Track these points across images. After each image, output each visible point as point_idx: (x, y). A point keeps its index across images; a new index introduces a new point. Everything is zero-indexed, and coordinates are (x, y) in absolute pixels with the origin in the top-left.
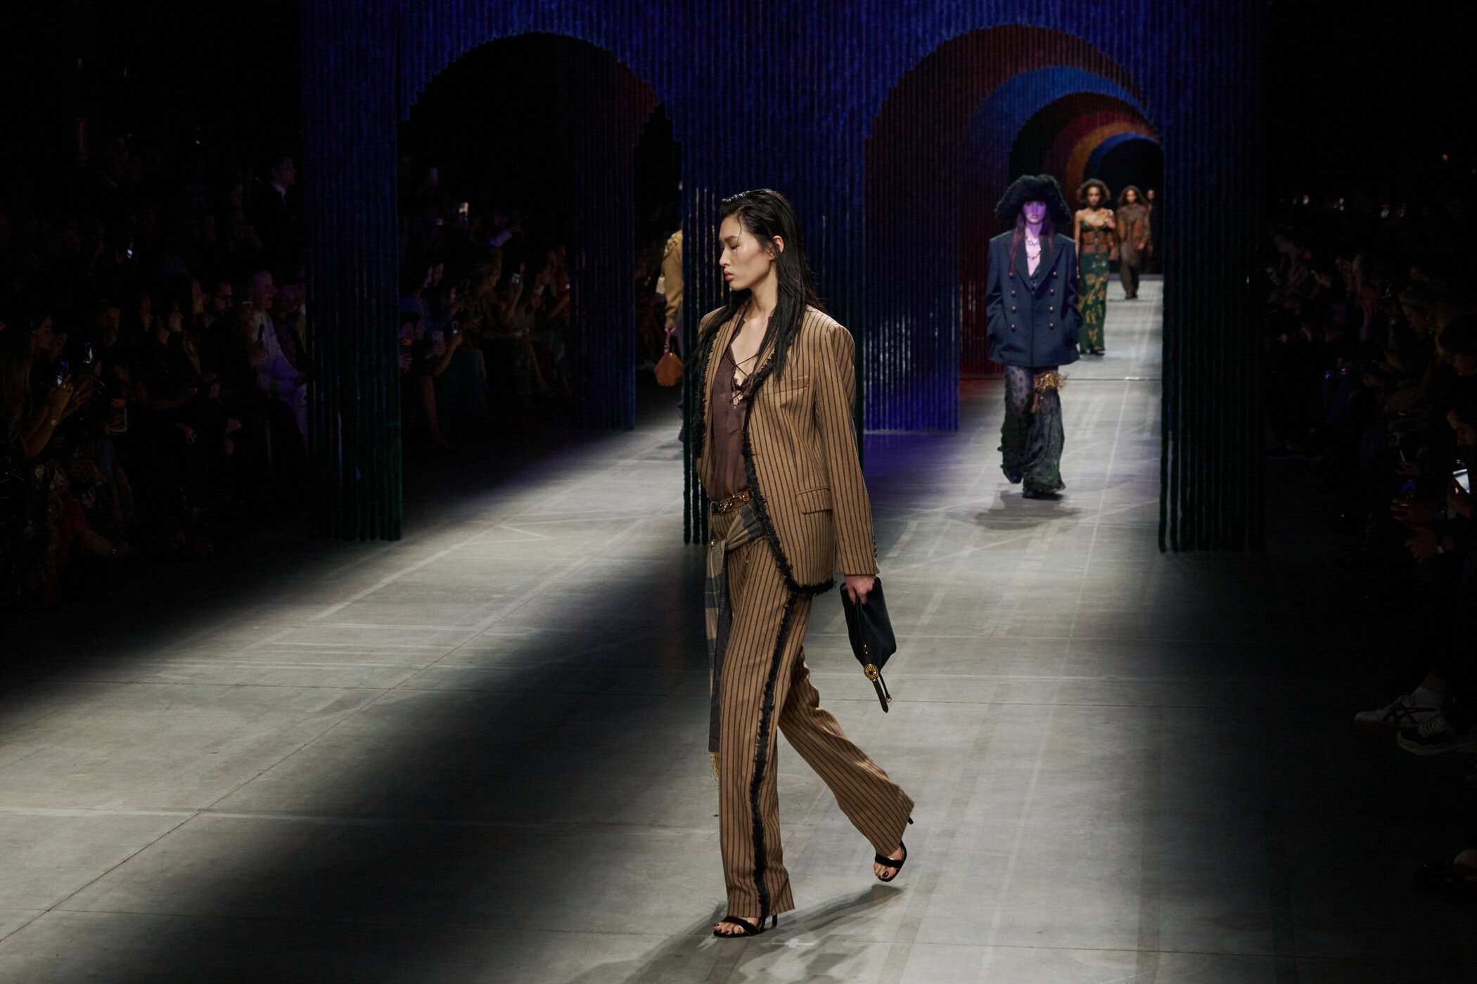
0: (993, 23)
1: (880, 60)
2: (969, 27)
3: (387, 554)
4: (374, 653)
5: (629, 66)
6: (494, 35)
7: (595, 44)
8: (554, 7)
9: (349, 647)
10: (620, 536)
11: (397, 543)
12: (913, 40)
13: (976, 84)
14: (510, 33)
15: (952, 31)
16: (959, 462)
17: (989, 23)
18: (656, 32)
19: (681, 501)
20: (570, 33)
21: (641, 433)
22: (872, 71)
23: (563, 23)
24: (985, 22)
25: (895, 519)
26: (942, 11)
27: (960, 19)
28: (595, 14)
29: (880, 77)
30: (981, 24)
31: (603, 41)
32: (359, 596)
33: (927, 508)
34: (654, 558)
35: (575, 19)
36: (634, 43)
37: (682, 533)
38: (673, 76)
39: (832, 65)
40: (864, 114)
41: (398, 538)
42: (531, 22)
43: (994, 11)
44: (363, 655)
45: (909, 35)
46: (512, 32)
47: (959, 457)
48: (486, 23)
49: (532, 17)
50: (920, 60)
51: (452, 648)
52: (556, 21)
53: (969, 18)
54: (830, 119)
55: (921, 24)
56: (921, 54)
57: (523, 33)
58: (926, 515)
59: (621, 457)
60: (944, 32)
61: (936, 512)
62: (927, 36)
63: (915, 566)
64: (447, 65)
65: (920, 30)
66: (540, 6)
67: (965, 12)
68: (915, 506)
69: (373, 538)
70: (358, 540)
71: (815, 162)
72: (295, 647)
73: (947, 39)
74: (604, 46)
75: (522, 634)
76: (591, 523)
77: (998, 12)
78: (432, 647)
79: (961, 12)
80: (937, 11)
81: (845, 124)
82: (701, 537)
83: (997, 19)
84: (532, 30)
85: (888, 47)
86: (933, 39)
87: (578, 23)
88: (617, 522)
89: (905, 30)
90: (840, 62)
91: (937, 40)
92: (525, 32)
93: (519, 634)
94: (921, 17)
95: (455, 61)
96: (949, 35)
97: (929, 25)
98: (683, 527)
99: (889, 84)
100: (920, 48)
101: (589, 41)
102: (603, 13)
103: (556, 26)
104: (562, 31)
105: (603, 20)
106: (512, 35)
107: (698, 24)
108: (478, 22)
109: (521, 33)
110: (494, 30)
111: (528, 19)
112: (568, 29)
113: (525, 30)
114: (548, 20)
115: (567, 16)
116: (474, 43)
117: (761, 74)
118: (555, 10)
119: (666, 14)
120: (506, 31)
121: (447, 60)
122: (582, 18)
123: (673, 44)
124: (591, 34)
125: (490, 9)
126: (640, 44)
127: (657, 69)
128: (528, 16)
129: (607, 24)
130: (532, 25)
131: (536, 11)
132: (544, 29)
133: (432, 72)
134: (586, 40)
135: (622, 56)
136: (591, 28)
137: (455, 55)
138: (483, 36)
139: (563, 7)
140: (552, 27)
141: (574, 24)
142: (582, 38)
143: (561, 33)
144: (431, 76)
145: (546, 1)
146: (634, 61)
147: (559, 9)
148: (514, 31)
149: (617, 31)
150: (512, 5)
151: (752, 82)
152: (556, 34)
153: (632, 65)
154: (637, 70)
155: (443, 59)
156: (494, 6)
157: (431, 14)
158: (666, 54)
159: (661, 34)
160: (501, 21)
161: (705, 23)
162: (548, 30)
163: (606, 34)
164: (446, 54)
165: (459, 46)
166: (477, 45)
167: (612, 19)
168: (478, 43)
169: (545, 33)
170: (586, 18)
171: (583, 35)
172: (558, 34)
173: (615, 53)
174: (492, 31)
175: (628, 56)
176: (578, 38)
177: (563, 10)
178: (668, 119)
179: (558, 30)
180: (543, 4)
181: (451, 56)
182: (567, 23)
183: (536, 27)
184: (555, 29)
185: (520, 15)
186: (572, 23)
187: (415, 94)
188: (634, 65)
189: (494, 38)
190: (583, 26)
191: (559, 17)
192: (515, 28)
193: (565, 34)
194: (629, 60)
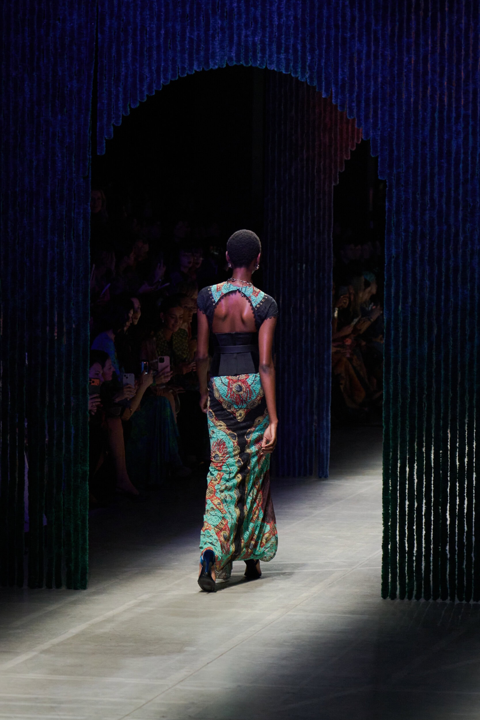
3: (73, 604)
5: (333, 101)
6: (195, 68)
7: (299, 78)
8: (257, 39)
10: (316, 589)
11: (85, 591)
14: (211, 67)
18: (363, 66)
19: (380, 552)
20: (274, 67)
23: (267, 56)
28: (299, 47)
31: (307, 76)
34: (352, 612)
35: (278, 53)
36: (340, 77)
37: (380, 586)
38: (379, 112)
41: (84, 587)
42: (233, 55)
46: (213, 66)
48: (186, 55)
49: (234, 48)
52: (259, 55)
57: (225, 66)
64: (146, 99)
66: (243, 37)
69: (59, 586)
70: (44, 587)
74: (308, 81)
82: (398, 592)
84: (235, 63)
87: (283, 56)
92: (227, 64)
95: (154, 94)
98: (381, 581)
101: (293, 75)
102: (308, 46)
103: (259, 59)
104: (265, 64)
105: (308, 54)
106: (214, 68)
107: (406, 59)
108: (179, 55)
109: (223, 65)
110: (195, 63)
111: (230, 51)
112: (271, 63)
113: (227, 63)
114: (251, 54)
115: (270, 50)
116: (174, 75)
117: (470, 112)
118: (259, 42)
119: (373, 49)
120: (207, 63)
121: (146, 93)
122: (287, 51)
123: (380, 80)
124: (295, 68)
125: (191, 40)
126: (346, 79)
127: (363, 105)
128: (231, 48)
129: (313, 58)
130: (234, 58)
131: (239, 44)
132: (247, 62)
133: (130, 105)
134: (290, 74)
135: (327, 91)
136: (296, 62)
137: (155, 88)
138: (183, 69)
139: (267, 40)
140: (255, 60)
141: (278, 57)
142: (286, 72)
143: (264, 67)
144: (129, 109)
145: (249, 33)
146: (340, 97)
147: (262, 42)
148: (215, 64)
149: (323, 64)
150: (214, 38)
151: (461, 120)
152: (259, 67)
153: (337, 101)
154: (343, 106)
155: (142, 92)
156: (195, 38)
157: (130, 45)
158: (372, 89)
159: (368, 68)
160: (202, 53)
161: (413, 59)
162: (251, 63)
163: (311, 68)
164: (145, 87)
165: (159, 79)
166: (177, 78)
167: (317, 52)
168: (179, 76)
169: (248, 66)
170: (291, 51)
171: (287, 69)
172: (261, 68)
173: (320, 88)
174: (193, 65)
175: (333, 91)
176: (282, 72)
177: (267, 43)
178: (373, 156)
179: (262, 63)
180: (247, 36)
181: (150, 88)
182: (270, 56)
183: (238, 60)
184: (258, 62)
185: (222, 48)
186: (276, 55)
187: (112, 127)
188: (339, 101)
189: (195, 71)
190: (287, 60)
191: (263, 50)
192: (217, 61)
193: (269, 68)
194: (334, 95)
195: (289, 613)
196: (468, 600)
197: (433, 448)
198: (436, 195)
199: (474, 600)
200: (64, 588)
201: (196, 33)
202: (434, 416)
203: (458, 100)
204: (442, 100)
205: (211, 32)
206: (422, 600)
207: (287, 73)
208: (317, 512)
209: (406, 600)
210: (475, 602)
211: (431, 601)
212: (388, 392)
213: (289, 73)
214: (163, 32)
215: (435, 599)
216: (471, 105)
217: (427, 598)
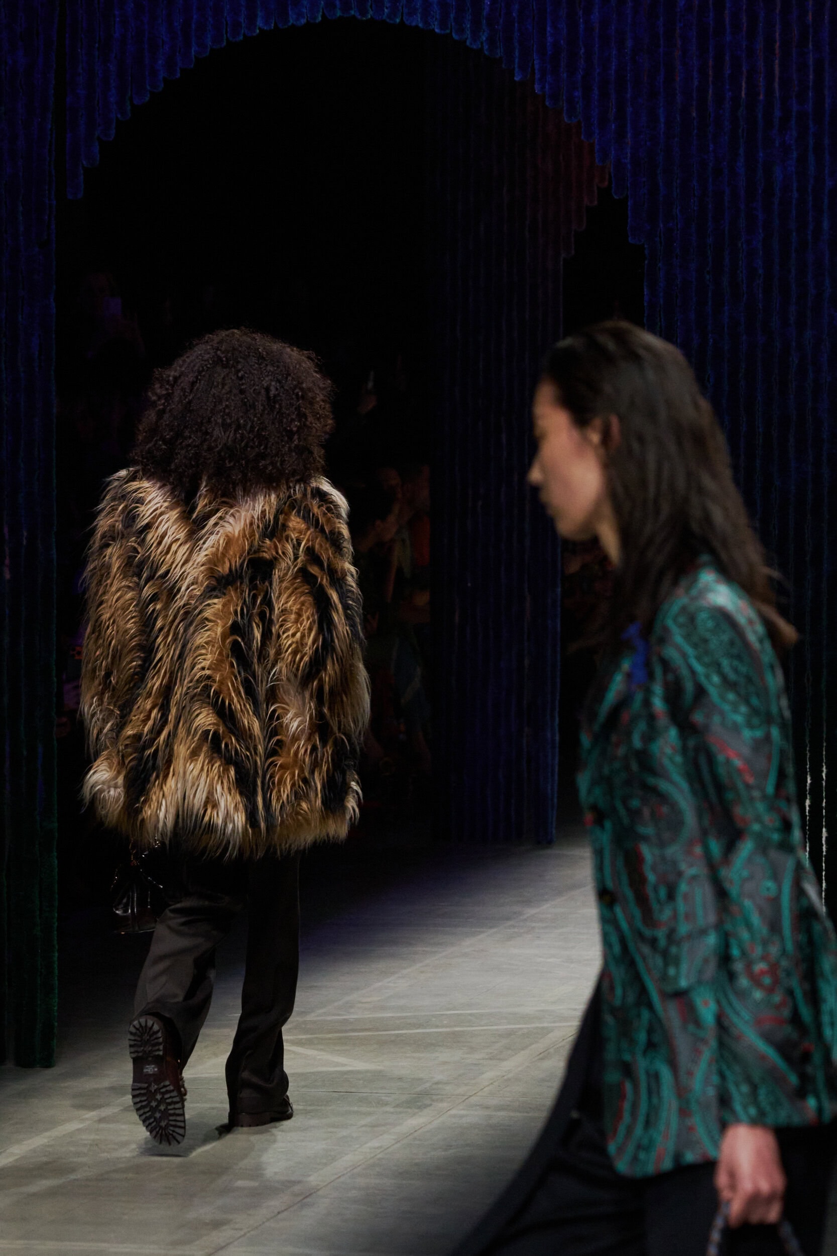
5: (537, 87)
6: (260, 23)
7: (468, 43)
10: (511, 1064)
18: (595, 18)
20: (417, 21)
23: (403, 2)
31: (484, 37)
36: (550, 40)
38: (629, 110)
41: (49, 1062)
46: (296, 19)
57: (319, 19)
64: (162, 85)
74: (486, 47)
84: (339, 13)
92: (323, 16)
95: (179, 75)
101: (455, 36)
103: (388, 5)
104: (400, 15)
106: (297, 24)
109: (315, 18)
110: (260, 14)
112: (412, 12)
113: (323, 12)
116: (217, 39)
117: (810, 107)
120: (284, 15)
121: (162, 74)
123: (629, 43)
124: (459, 21)
126: (562, 43)
127: (596, 95)
132: (363, 12)
133: (131, 100)
134: (450, 34)
135: (524, 67)
136: (461, 10)
137: (180, 64)
138: (237, 25)
140: (380, 7)
142: (441, 29)
143: (398, 20)
144: (129, 108)
146: (549, 78)
148: (300, 15)
149: (515, 14)
151: (793, 123)
152: (388, 20)
153: (543, 87)
154: (555, 97)
155: (154, 73)
158: (614, 63)
159: (605, 22)
162: (371, 12)
163: (492, 22)
164: (161, 62)
165: (188, 45)
166: (225, 43)
168: (227, 39)
169: (365, 19)
171: (443, 24)
172: (391, 22)
173: (511, 62)
174: (256, 17)
175: (536, 67)
176: (433, 30)
178: (616, 197)
179: (393, 13)
181: (170, 64)
183: (346, 7)
184: (386, 11)
187: (97, 143)
188: (548, 86)
189: (260, 29)
190: (444, 6)
192: (304, 10)
193: (407, 23)
194: (537, 76)
195: (453, 1112)
198: (743, 277)
203: (785, 82)
204: (752, 83)
207: (443, 32)
213: (448, 31)
216: (811, 96)
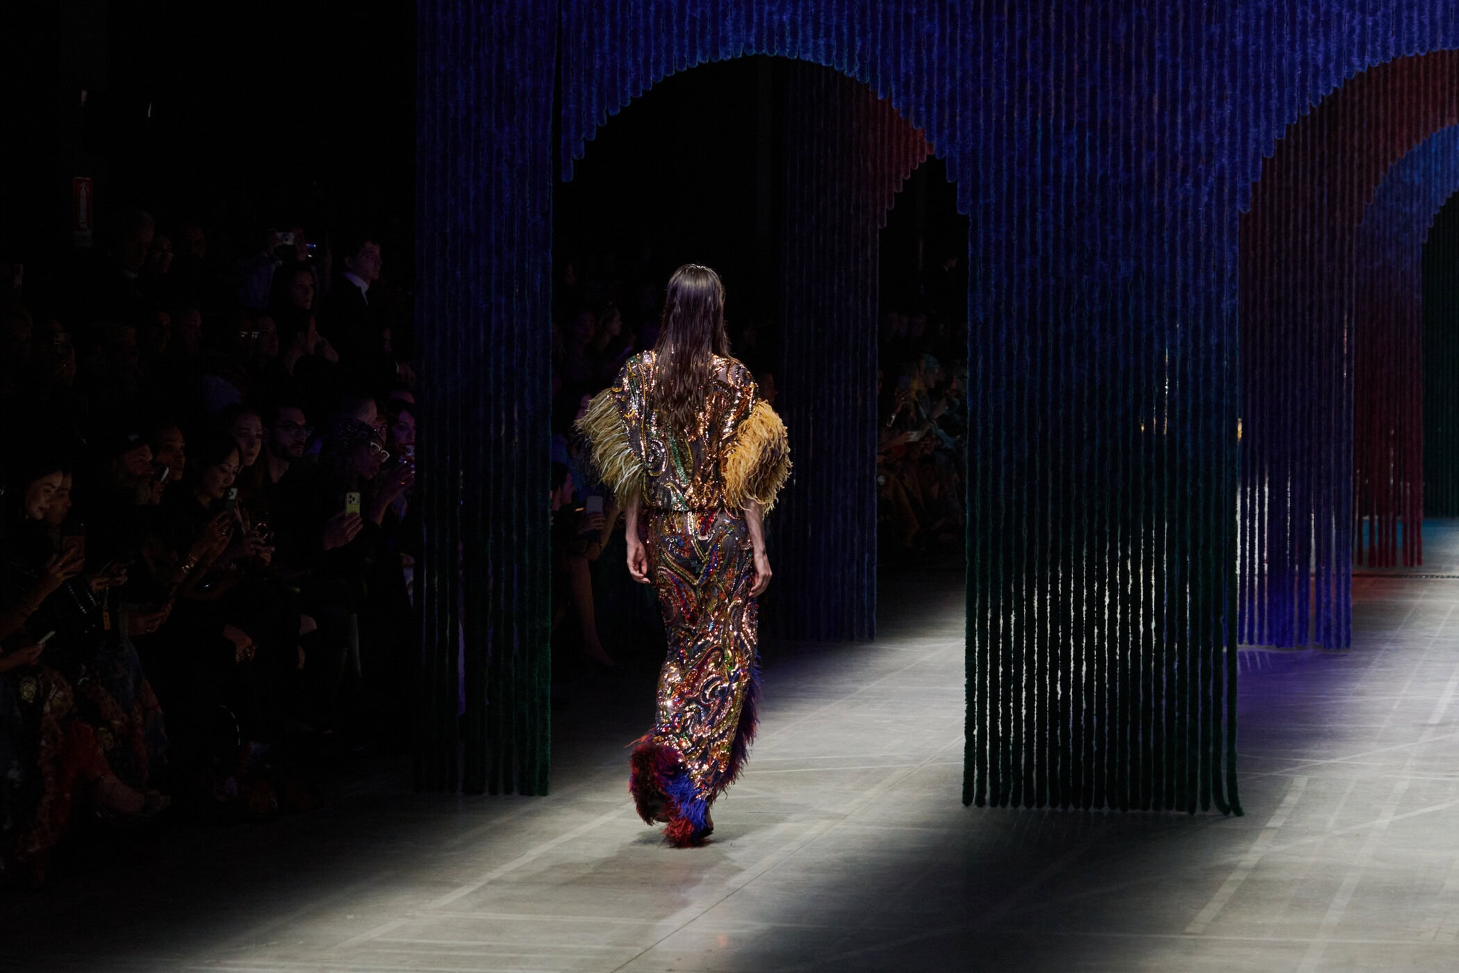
0: (1428, 47)
1: (1262, 99)
2: (1392, 54)
3: (531, 814)
4: (527, 956)
5: (893, 104)
6: (699, 58)
7: (845, 72)
8: (786, 17)
9: (489, 946)
10: (871, 793)
11: (544, 798)
12: (1311, 70)
13: (1382, 141)
14: (721, 58)
15: (1367, 59)
16: (1359, 694)
17: (1422, 50)
18: (935, 55)
19: (962, 740)
20: (809, 57)
21: (887, 647)
22: (1251, 118)
23: (799, 44)
24: (1416, 45)
25: (1274, 774)
26: (1352, 31)
27: (1380, 39)
28: (845, 28)
29: (1263, 124)
30: (1409, 50)
31: (856, 69)
32: (495, 874)
33: (1319, 757)
34: (927, 824)
35: (816, 36)
36: (903, 71)
37: (961, 788)
38: (958, 120)
39: (1191, 107)
40: (1238, 178)
41: (544, 792)
42: (752, 40)
43: (1428, 29)
44: (512, 958)
45: (1304, 63)
46: (725, 55)
47: (1358, 686)
48: (686, 41)
49: (754, 31)
50: (1320, 100)
51: (640, 950)
52: (788, 40)
53: (1392, 40)
54: (1188, 185)
55: (1321, 48)
56: (1320, 91)
57: (741, 56)
58: (1318, 768)
59: (860, 681)
60: (1355, 60)
61: (1334, 763)
62: (1332, 66)
63: (1309, 840)
64: (629, 102)
65: (1320, 56)
66: (765, 15)
67: (1386, 33)
68: (1302, 756)
69: (508, 791)
70: (486, 794)
71: (1166, 247)
72: (411, 945)
73: (1360, 70)
74: (858, 76)
75: (745, 931)
76: (829, 772)
77: (1434, 32)
78: (608, 947)
79: (1380, 30)
80: (1345, 28)
81: (1210, 194)
82: (988, 796)
83: (1433, 44)
84: (754, 52)
85: (1273, 81)
86: (1338, 71)
88: (866, 772)
89: (1298, 56)
90: (1203, 103)
91: (1345, 71)
92: (743, 53)
93: (740, 931)
94: (1321, 38)
95: (641, 95)
96: (1362, 66)
97: (1333, 49)
98: (962, 780)
99: (1274, 134)
100: (1320, 82)
101: (836, 68)
102: (857, 27)
103: (788, 46)
104: (797, 53)
105: (857, 38)
106: (725, 59)
107: (996, 45)
108: (675, 40)
109: (738, 55)
110: (699, 52)
111: (748, 35)
112: (805, 52)
113: (743, 51)
114: (776, 38)
115: (804, 32)
116: (668, 70)
117: (1087, 119)
118: (788, 22)
119: (948, 31)
120: (716, 52)
121: (630, 94)
122: (828, 34)
123: (958, 74)
124: (839, 57)
125: (693, 20)
126: (911, 73)
127: (935, 110)
128: (749, 30)
129: (864, 44)
130: (754, 45)
131: (760, 24)
132: (771, 51)
133: (607, 112)
134: (833, 67)
135: (883, 90)
136: (840, 50)
137: (642, 87)
138: (682, 60)
139: (800, 19)
140: (783, 49)
141: (815, 43)
142: (827, 63)
143: (796, 57)
144: (606, 117)
145: (774, 9)
146: (902, 98)
147: (793, 21)
148: (727, 53)
149: (878, 53)
150: (725, 15)
151: (1074, 130)
152: (788, 57)
153: (898, 104)
154: (907, 111)
155: (624, 93)
156: (698, 17)
157: (607, 28)
158: (948, 87)
159: (942, 59)
160: (709, 38)
161: (1006, 44)
162: (777, 51)
163: (862, 58)
164: (629, 85)
165: (647, 74)
166: (674, 72)
167: (870, 36)
168: (676, 70)
169: (772, 56)
170: (833, 34)
171: (828, 59)
172: (792, 58)
173: (875, 87)
174: (695, 53)
175: (893, 90)
176: (820, 64)
177: (800, 23)
178: (949, 182)
179: (792, 53)
180: (771, 14)
181: (635, 87)
182: (805, 41)
183: (759, 48)
184: (788, 50)
185: (736, 29)
186: (812, 40)
187: (583, 143)
188: (901, 103)
189: (699, 63)
190: (828, 47)
191: (794, 35)
192: (730, 49)
193: (802, 58)
194: (894, 96)
195: (836, 827)
196: (1087, 807)
197: (1036, 592)
198: (1039, 238)
199: (1095, 806)
200: (515, 794)
201: (699, 10)
202: (1037, 547)
203: (1069, 101)
204: (1046, 103)
205: (721, 8)
206: (1022, 808)
207: (827, 65)
208: (863, 688)
209: (999, 807)
210: (1097, 810)
211: (1034, 808)
212: (973, 515)
213: (831, 65)
214: (652, 8)
215: (1039, 806)
216: (1087, 111)
217: (1029, 804)
